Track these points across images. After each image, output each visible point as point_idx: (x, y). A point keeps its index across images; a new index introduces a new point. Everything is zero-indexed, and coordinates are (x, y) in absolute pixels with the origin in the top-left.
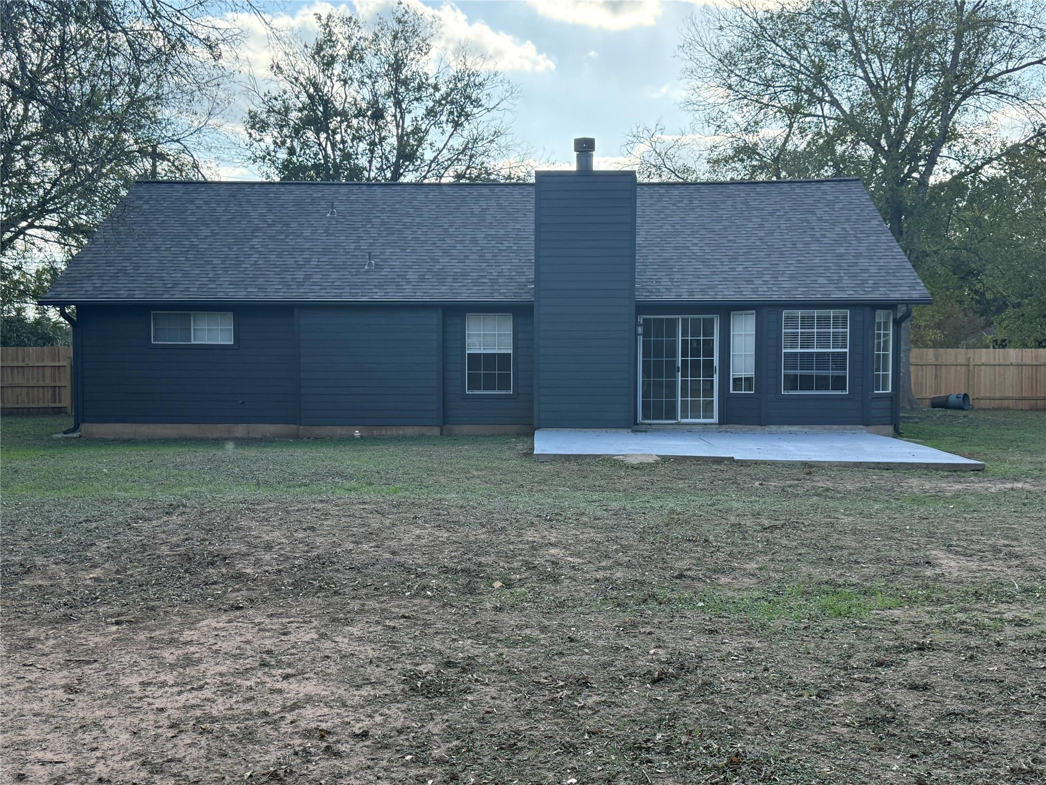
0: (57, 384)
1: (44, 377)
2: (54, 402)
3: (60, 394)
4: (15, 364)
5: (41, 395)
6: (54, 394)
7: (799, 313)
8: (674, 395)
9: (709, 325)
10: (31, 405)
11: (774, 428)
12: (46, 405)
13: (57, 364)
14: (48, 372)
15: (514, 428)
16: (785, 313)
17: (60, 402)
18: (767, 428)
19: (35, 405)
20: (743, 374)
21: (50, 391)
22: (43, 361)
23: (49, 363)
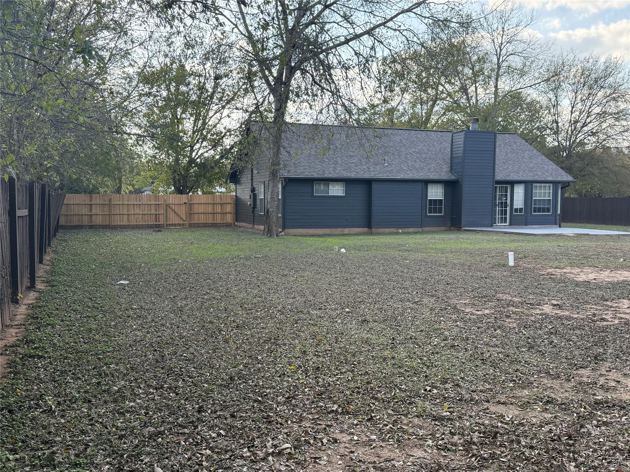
0: (157, 213)
1: (151, 209)
2: (156, 221)
3: (159, 217)
4: (136, 203)
5: (149, 219)
6: (156, 218)
7: (538, 185)
8: (495, 215)
9: (506, 188)
10: (144, 223)
11: (530, 226)
12: (152, 223)
13: (158, 203)
14: (153, 207)
15: (443, 228)
16: (534, 185)
17: (159, 221)
18: (528, 226)
19: (146, 223)
20: (519, 207)
21: (154, 216)
22: (150, 201)
23: (153, 202)
